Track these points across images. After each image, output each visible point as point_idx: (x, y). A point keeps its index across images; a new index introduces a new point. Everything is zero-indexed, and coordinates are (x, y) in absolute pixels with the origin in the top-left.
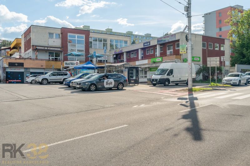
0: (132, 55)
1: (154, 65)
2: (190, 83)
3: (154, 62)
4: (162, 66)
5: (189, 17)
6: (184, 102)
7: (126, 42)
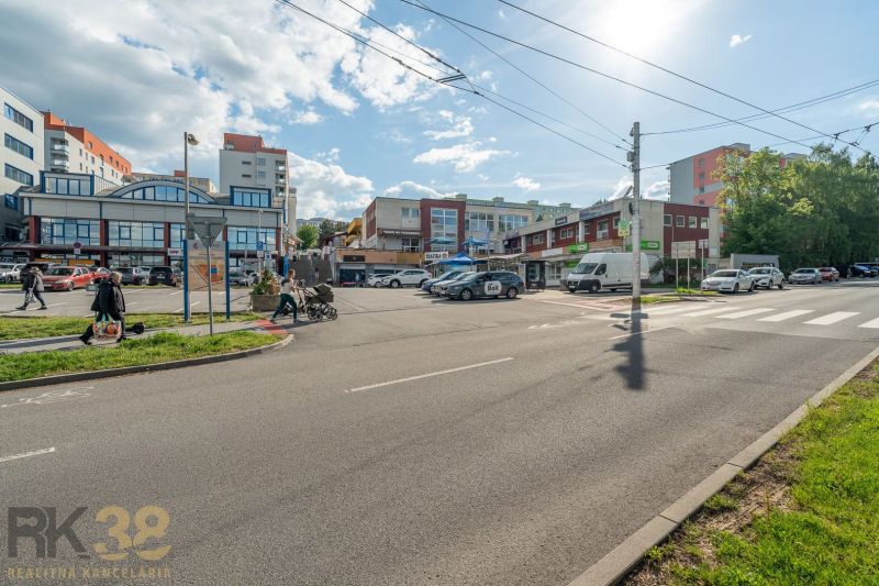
0: (535, 240)
1: (574, 257)
2: (636, 288)
3: (574, 252)
4: (587, 259)
5: (636, 170)
6: (621, 321)
7: (525, 219)
